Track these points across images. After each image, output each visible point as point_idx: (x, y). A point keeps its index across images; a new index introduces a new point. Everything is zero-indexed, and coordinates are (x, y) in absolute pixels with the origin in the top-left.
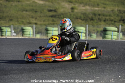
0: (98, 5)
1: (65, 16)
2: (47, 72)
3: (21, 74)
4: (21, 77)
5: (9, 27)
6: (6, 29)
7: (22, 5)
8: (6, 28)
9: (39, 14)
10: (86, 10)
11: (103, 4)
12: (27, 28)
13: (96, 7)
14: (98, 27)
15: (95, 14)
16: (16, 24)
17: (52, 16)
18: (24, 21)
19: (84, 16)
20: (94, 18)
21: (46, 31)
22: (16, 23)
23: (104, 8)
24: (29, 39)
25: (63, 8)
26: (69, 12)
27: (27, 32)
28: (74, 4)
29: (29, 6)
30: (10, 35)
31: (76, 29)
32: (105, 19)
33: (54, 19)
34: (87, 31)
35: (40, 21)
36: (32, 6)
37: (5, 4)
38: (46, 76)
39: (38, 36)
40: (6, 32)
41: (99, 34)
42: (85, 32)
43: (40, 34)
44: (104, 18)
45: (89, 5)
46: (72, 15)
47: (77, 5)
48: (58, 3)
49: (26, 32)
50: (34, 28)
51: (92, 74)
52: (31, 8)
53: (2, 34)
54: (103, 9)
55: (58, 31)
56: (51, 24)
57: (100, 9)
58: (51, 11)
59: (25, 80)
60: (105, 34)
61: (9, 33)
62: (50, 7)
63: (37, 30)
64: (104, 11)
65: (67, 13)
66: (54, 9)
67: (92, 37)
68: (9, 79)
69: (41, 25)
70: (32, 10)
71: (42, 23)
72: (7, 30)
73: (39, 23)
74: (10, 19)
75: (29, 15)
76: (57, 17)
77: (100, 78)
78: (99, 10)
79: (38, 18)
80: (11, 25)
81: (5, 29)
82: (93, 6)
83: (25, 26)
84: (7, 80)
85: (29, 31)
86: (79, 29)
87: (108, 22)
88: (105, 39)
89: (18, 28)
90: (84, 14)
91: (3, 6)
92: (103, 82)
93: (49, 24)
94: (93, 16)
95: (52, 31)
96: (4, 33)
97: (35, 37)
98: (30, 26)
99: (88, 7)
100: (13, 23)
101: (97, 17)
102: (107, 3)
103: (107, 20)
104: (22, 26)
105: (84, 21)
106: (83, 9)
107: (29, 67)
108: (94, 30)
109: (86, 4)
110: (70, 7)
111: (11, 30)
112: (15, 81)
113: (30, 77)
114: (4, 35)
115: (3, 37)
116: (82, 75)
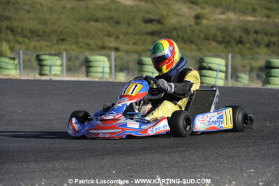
0: (254, 10)
1: (180, 34)
2: (140, 157)
3: (82, 159)
4: (82, 166)
5: (58, 54)
6: (52, 60)
7: (87, 8)
8: (52, 58)
9: (123, 28)
10: (228, 21)
11: (266, 8)
12: (98, 58)
13: (249, 15)
14: (252, 59)
15: (247, 31)
16: (73, 50)
17: (152, 34)
18: (91, 42)
19: (223, 35)
20: (244, 40)
21: (138, 66)
22: (74, 47)
23: (268, 17)
24: (103, 82)
25: (178, 15)
26: (190, 26)
27: (98, 67)
28: (202, 8)
29: (103, 9)
30: (59, 73)
31: (204, 62)
32: (270, 41)
34: (230, 67)
35: (127, 44)
36: (109, 10)
37: (50, 5)
38: (137, 165)
39: (122, 77)
40: (50, 66)
41: (254, 74)
42: (224, 68)
43: (126, 72)
44: (266, 39)
45: (234, 10)
46: (197, 32)
47: (207, 10)
48: (166, 4)
49: (95, 67)
50: (113, 58)
51: (238, 163)
52: (107, 14)
53: (41, 70)
54: (265, 19)
57: (258, 19)
58: (150, 21)
59: (91, 173)
60: (269, 75)
61: (56, 69)
62: (149, 13)
63: (120, 63)
64: (267, 23)
65: (186, 27)
66: (157, 18)
67: (240, 82)
68: (56, 171)
69: (127, 52)
70: (109, 19)
71: (130, 47)
72: (54, 61)
73: (123, 47)
74: (61, 37)
75: (102, 30)
76: (164, 34)
77: (257, 172)
78: (255, 22)
79: (121, 36)
80: (62, 51)
81: (48, 60)
82: (244, 12)
83: (92, 55)
84: (52, 172)
85: (102, 65)
86: (212, 63)
87: (274, 48)
88: (269, 86)
89: (77, 58)
90: (224, 30)
91: (45, 9)
92: (262, 181)
93: (144, 51)
94: (244, 35)
96: (48, 68)
97: (115, 78)
99: (231, 15)
100: (67, 47)
101: (252, 37)
102: (275, 6)
103: (274, 44)
104: (87, 54)
105: (223, 45)
106: (220, 19)
107: (99, 145)
108: (244, 66)
109: (227, 9)
110: (193, 13)
111: (62, 62)
112: (69, 174)
113: (103, 167)
114: (47, 72)
115: (44, 78)
116: (218, 165)
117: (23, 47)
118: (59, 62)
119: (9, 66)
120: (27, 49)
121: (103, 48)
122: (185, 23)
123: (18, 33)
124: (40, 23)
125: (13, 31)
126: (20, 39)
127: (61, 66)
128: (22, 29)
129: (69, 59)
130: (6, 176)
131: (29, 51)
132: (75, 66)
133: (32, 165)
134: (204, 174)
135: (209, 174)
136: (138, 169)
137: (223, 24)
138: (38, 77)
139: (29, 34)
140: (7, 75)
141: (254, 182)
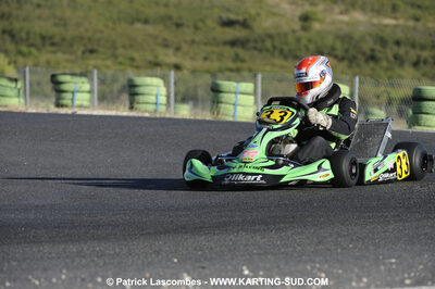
0: (394, 8)
1: (277, 44)
2: (216, 237)
3: (125, 239)
4: (125, 251)
5: (86, 74)
6: (76, 83)
9: (188, 33)
10: (352, 24)
11: (413, 5)
12: (149, 80)
13: (386, 16)
14: (392, 85)
15: (383, 42)
16: (107, 67)
17: (233, 43)
18: (136, 55)
19: (346, 46)
20: (378, 55)
21: (212, 93)
22: (109, 62)
23: (417, 19)
24: (155, 119)
25: (275, 14)
26: (294, 31)
28: (313, 4)
29: (156, 4)
30: (86, 103)
32: (419, 57)
33: (241, 52)
35: (192, 59)
36: (166, 5)
38: (211, 249)
39: (184, 111)
41: (394, 109)
43: (191, 103)
44: (413, 54)
45: (363, 9)
46: (304, 42)
47: (321, 7)
49: (143, 94)
50: (172, 81)
51: (371, 248)
52: (162, 11)
53: (58, 99)
54: (411, 23)
55: (255, 93)
56: (231, 70)
57: (401, 22)
58: (229, 23)
60: (418, 112)
61: (82, 97)
62: (228, 10)
63: (182, 89)
64: (414, 29)
65: (286, 35)
66: (241, 18)
68: (84, 257)
69: (194, 72)
70: (165, 20)
71: (199, 64)
72: (78, 85)
73: (187, 64)
74: (90, 47)
75: (155, 38)
76: (251, 45)
78: (396, 26)
79: (185, 47)
80: (90, 68)
81: (70, 83)
82: (378, 12)
83: (139, 76)
84: (77, 260)
85: (155, 92)
87: (426, 69)
88: (418, 129)
89: (114, 80)
90: (346, 38)
92: (409, 278)
93: (221, 71)
94: (378, 47)
95: (235, 93)
96: (69, 96)
97: (175, 113)
98: (156, 76)
99: (358, 16)
100: (99, 62)
101: (390, 51)
103: (425, 62)
104: (131, 73)
105: (345, 63)
106: (341, 22)
107: (152, 217)
108: (378, 97)
109: (354, 5)
110: (299, 12)
111: (92, 86)
112: (105, 263)
113: (158, 253)
114: (68, 102)
115: (63, 111)
116: (339, 251)
117: (30, 62)
118: (87, 87)
119: (9, 92)
120: (36, 65)
121: (157, 64)
122: (285, 28)
123: (22, 39)
124: (56, 25)
125: (13, 36)
126: (24, 49)
127: (90, 92)
128: (28, 33)
129: (102, 82)
130: (6, 264)
131: (39, 69)
132: (111, 92)
133: (46, 248)
134: (318, 266)
135: (326, 266)
136: (214, 255)
137: (346, 30)
138: (53, 109)
139: (39, 41)
140: (6, 106)
141: (397, 279)
